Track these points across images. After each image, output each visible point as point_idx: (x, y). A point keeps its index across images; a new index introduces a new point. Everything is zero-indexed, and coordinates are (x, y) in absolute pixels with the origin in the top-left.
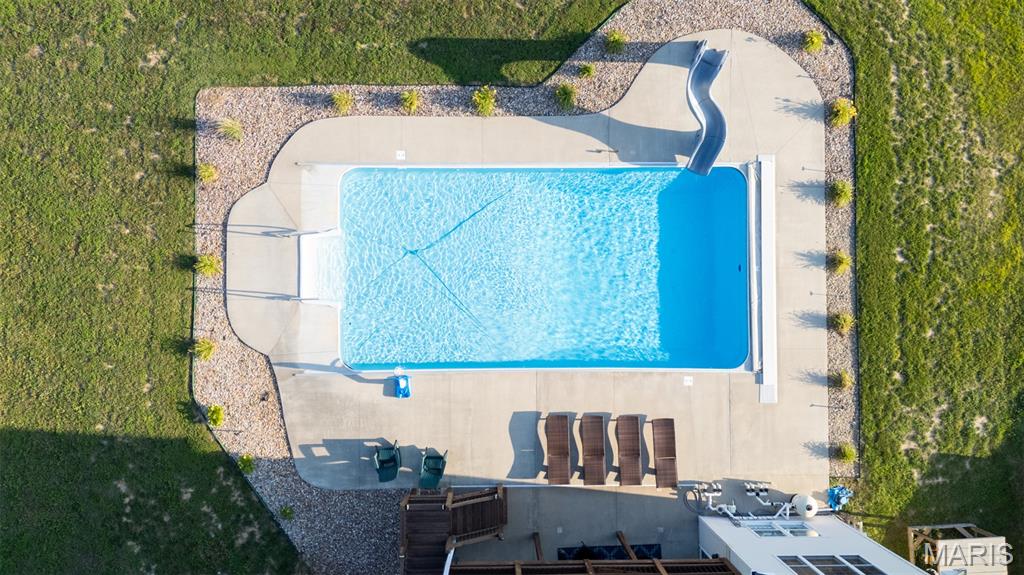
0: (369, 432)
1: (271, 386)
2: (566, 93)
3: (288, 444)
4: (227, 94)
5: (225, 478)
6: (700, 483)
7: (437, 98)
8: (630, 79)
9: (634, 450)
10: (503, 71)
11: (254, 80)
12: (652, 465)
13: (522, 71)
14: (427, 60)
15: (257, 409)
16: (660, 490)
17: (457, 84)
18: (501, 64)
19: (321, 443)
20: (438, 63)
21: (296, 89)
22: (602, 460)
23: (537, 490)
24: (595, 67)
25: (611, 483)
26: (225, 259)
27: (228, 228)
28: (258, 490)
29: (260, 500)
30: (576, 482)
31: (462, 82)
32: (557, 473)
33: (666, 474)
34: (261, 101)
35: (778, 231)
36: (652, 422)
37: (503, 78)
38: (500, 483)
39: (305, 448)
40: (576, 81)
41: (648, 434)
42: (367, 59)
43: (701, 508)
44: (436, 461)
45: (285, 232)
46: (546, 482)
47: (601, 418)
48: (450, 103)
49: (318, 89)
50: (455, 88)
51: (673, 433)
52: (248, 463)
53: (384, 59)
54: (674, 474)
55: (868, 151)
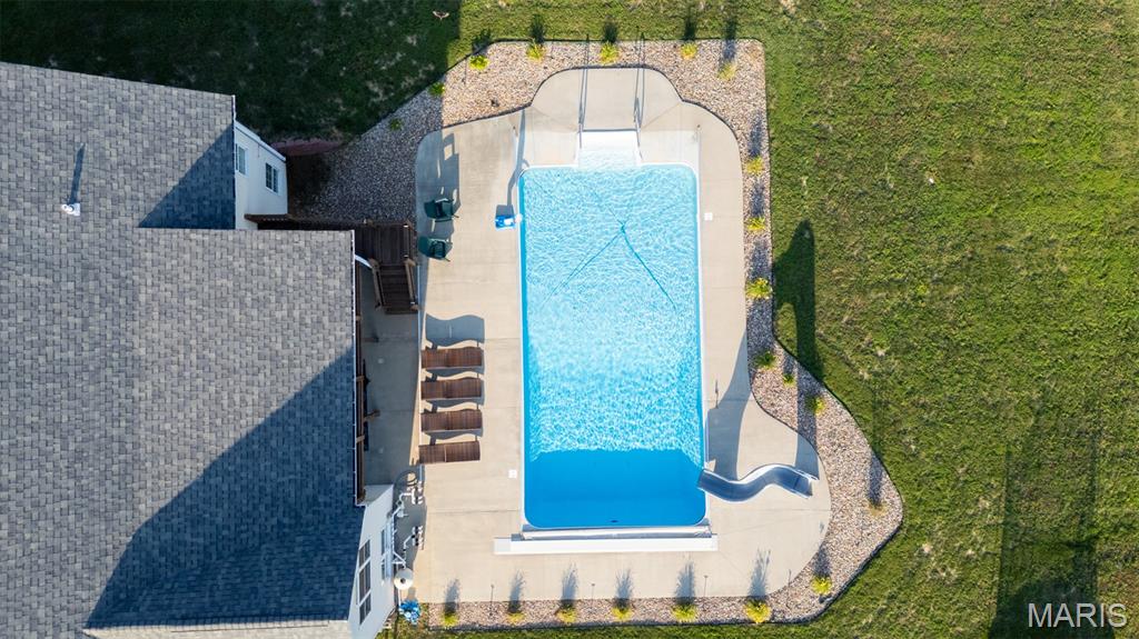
0: (465, 194)
1: (504, 109)
2: (768, 361)
3: (455, 125)
4: (758, 66)
5: (424, 72)
6: (422, 485)
7: (760, 248)
8: (783, 419)
9: (453, 425)
10: (786, 306)
11: (772, 89)
12: (438, 442)
13: (787, 322)
14: (794, 238)
15: (484, 97)
16: (417, 449)
17: (774, 265)
18: (793, 304)
19: (456, 152)
20: (792, 247)
21: (765, 124)
22: (444, 396)
23: (416, 340)
24: (792, 388)
25: (422, 405)
26: (614, 67)
27: (641, 70)
28: (414, 100)
29: (406, 102)
30: (423, 374)
31: (775, 268)
32: (431, 358)
33: (430, 454)
34: (753, 95)
35: (650, 554)
36: (477, 441)
37: (780, 305)
38: (422, 308)
39: (451, 139)
40: (780, 370)
41: (466, 438)
42: (793, 185)
43: (400, 486)
44: (440, 251)
45: (639, 118)
46: (423, 348)
47: (480, 396)
48: (756, 258)
49: (765, 144)
50: (770, 262)
51: (467, 460)
52: (439, 91)
53: (793, 200)
54: (430, 461)
55: (728, 636)
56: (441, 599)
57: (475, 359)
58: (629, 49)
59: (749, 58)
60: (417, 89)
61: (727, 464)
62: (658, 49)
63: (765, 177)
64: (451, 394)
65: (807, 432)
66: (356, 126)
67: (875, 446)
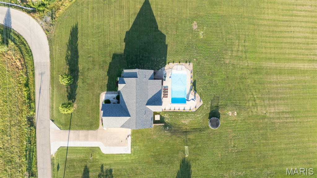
0: (167, 75)
3: (166, 70)
5: (164, 65)
6: (163, 99)
7: (192, 81)
8: (193, 95)
9: (165, 95)
19: (166, 72)
20: (194, 81)
21: (192, 70)
24: (194, 92)
25: (163, 93)
26: (180, 65)
32: (164, 89)
33: (164, 97)
34: (192, 68)
35: (181, 106)
37: (193, 86)
42: (195, 75)
44: (165, 80)
47: (168, 92)
49: (192, 72)
53: (195, 77)
55: (187, 113)
56: (164, 109)
57: (167, 89)
58: (181, 63)
59: (191, 64)
60: (163, 67)
61: (188, 99)
62: (183, 64)
63: (192, 75)
64: (165, 92)
65: (195, 96)
66: (158, 70)
67: (201, 98)
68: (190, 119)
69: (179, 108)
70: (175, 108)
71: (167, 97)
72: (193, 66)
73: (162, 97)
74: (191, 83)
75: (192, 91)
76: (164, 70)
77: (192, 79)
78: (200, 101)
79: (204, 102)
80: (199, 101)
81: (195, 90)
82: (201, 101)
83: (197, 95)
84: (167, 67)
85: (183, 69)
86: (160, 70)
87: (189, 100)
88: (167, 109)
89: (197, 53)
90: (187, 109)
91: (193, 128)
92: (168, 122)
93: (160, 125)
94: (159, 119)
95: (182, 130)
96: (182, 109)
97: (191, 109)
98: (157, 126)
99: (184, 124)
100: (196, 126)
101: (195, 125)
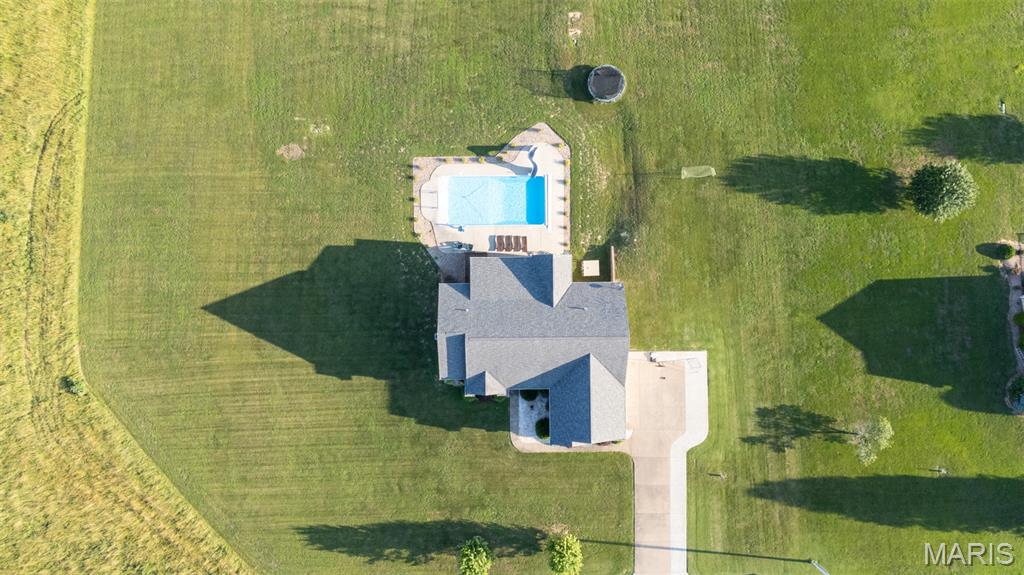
1: (432, 229)
2: (501, 158)
3: (436, 242)
4: (420, 158)
5: (422, 250)
7: (471, 159)
8: (517, 154)
9: (517, 244)
11: (427, 155)
12: (522, 248)
13: (491, 153)
14: (468, 150)
15: (428, 234)
16: (523, 253)
18: (486, 151)
19: (444, 242)
20: (471, 151)
21: (436, 157)
22: (510, 246)
25: (512, 252)
26: (420, 199)
27: (421, 191)
28: (430, 253)
30: (504, 251)
32: (499, 250)
34: (429, 160)
35: (552, 191)
36: (522, 237)
37: (486, 155)
39: (440, 244)
40: (504, 155)
41: (521, 240)
42: (453, 150)
44: (471, 246)
45: (435, 192)
46: (497, 252)
47: (510, 236)
49: (442, 157)
50: (475, 157)
51: (527, 240)
52: (427, 246)
53: (458, 150)
54: (527, 250)
55: (574, 172)
56: (563, 248)
57: (500, 238)
58: (415, 195)
59: (417, 161)
60: (426, 252)
62: (416, 187)
63: (451, 158)
67: (525, 129)
68: (596, 163)
69: (560, 198)
70: (560, 213)
71: (525, 238)
72: (424, 155)
73: (525, 254)
74: (477, 160)
75: (505, 157)
76: (437, 248)
77: (466, 158)
78: (537, 130)
79: (540, 120)
80: (535, 134)
81: (501, 147)
82: (536, 126)
83: (516, 141)
84: (427, 240)
85: (433, 190)
86: (438, 262)
87: (532, 166)
88: (564, 236)
89: (380, 143)
90: (562, 172)
91: (622, 153)
92: (604, 232)
93: (616, 259)
94: (598, 262)
95: (630, 188)
96: (563, 191)
97: (561, 159)
98: (619, 268)
99: (612, 182)
100: (617, 143)
101: (614, 145)
